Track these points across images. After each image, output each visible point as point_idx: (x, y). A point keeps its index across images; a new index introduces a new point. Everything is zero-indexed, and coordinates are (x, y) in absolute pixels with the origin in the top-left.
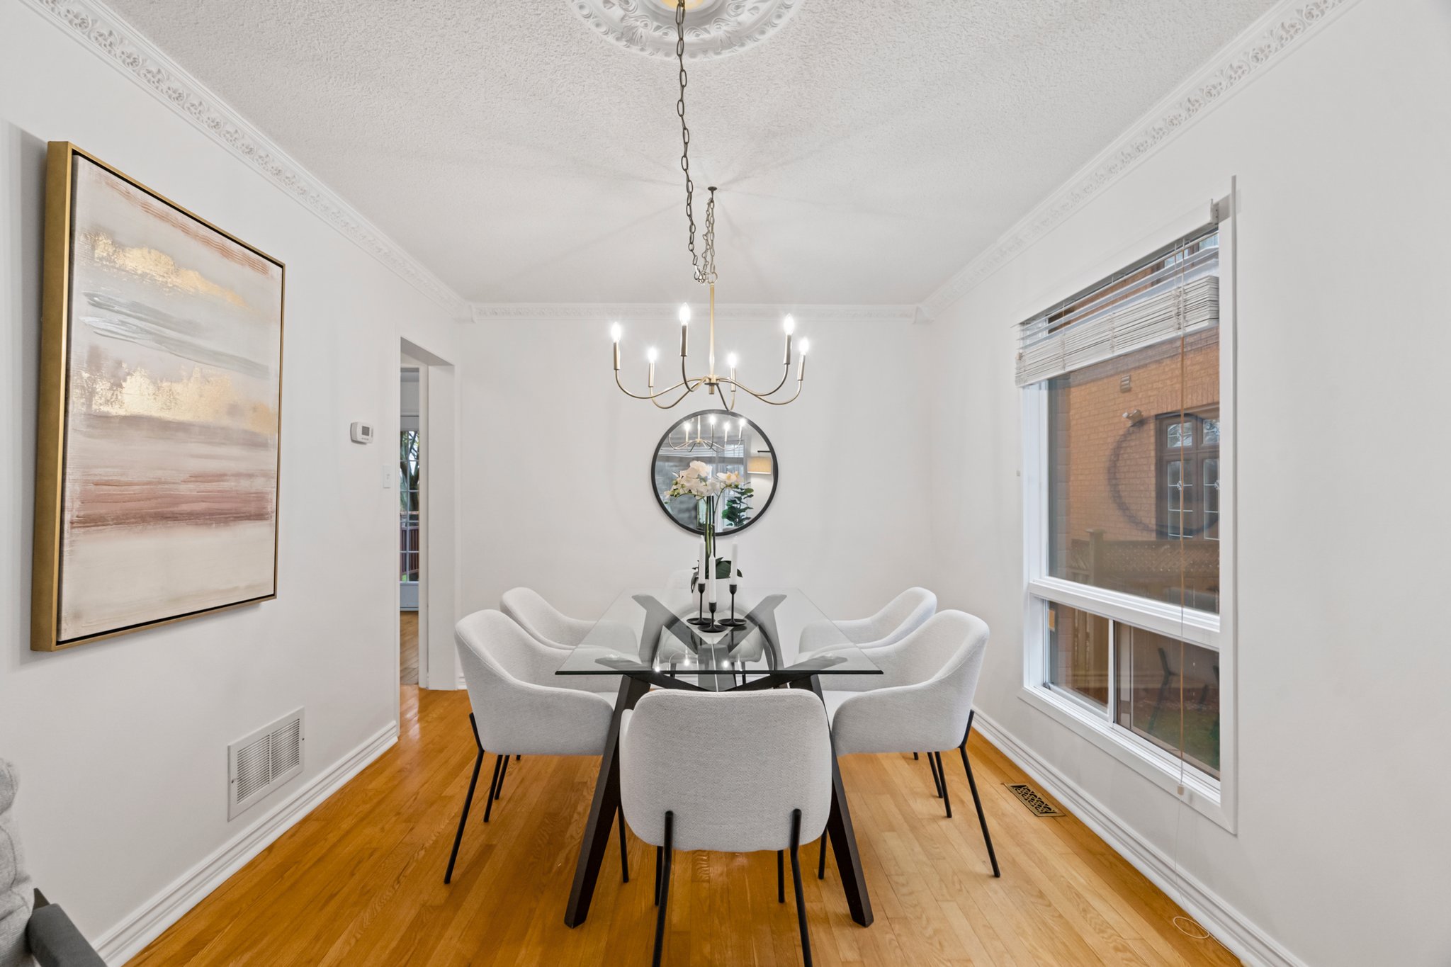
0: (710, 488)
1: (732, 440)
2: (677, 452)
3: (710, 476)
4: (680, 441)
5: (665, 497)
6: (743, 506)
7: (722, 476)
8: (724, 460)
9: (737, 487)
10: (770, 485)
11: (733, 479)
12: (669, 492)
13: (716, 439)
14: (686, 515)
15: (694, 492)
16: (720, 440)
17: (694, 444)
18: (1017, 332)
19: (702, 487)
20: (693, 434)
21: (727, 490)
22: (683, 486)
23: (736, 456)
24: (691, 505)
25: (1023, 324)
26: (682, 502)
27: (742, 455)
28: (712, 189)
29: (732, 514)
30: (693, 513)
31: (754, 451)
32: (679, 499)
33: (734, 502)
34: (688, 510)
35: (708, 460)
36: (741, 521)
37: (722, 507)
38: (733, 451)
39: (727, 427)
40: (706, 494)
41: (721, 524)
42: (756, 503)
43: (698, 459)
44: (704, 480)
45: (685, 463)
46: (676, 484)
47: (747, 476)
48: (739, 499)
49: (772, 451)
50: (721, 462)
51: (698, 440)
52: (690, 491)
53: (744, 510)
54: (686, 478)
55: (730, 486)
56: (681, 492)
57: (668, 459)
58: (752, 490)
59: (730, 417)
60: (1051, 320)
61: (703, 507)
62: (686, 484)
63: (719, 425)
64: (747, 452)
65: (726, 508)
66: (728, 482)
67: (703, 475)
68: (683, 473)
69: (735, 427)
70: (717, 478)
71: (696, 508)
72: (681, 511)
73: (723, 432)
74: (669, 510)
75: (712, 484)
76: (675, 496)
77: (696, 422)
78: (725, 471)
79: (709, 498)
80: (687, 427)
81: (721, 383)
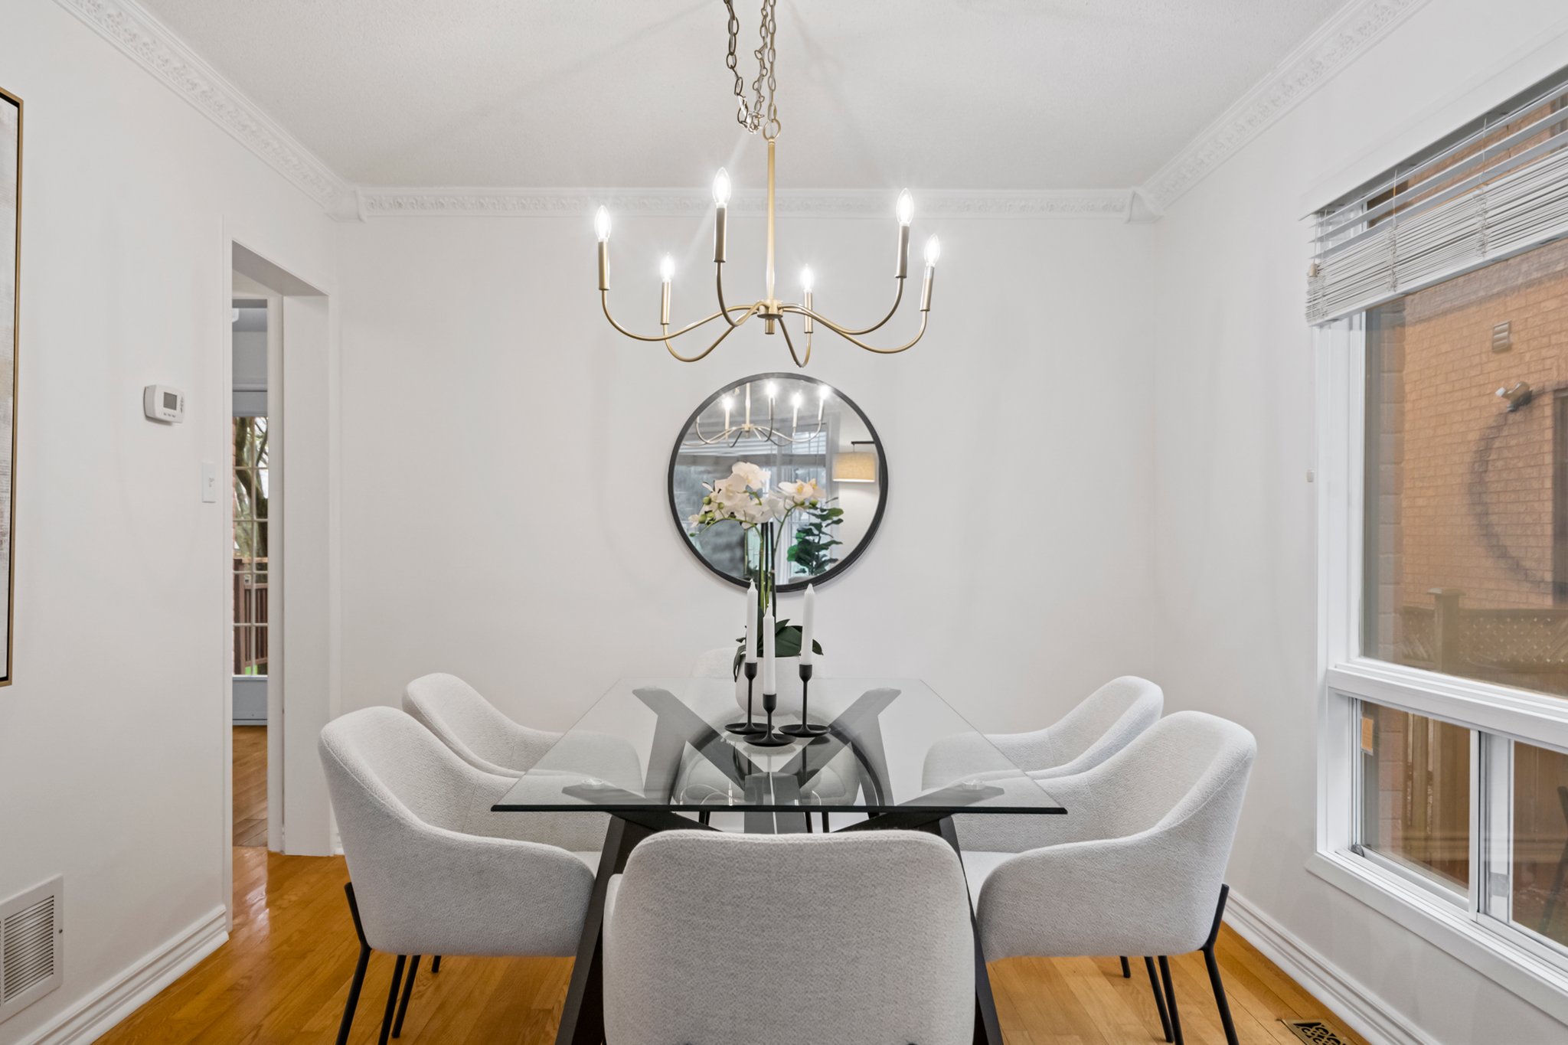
0: (766, 508)
1: (806, 425)
2: (711, 447)
3: (767, 489)
4: (714, 430)
5: (691, 524)
6: (824, 540)
7: (788, 488)
8: (791, 460)
9: (813, 506)
10: (873, 501)
11: (808, 492)
12: (698, 517)
13: (777, 424)
14: (726, 556)
15: (739, 516)
16: (784, 426)
17: (740, 434)
18: (1311, 228)
19: (752, 507)
20: (739, 415)
21: (796, 513)
22: (720, 506)
23: (813, 451)
24: (735, 538)
25: (1321, 212)
26: (718, 534)
27: (822, 451)
29: (805, 553)
30: (738, 552)
31: (845, 442)
32: (714, 528)
33: (809, 532)
34: (729, 547)
35: (764, 461)
36: (821, 565)
37: (787, 541)
38: (808, 443)
39: (797, 400)
40: (760, 520)
41: (786, 571)
42: (846, 535)
43: (746, 459)
44: (757, 494)
45: (723, 466)
46: (710, 502)
47: (832, 486)
48: (818, 527)
49: (877, 441)
50: (788, 462)
51: (747, 426)
52: (732, 515)
53: (826, 546)
54: (725, 493)
55: (802, 504)
56: (718, 516)
57: (695, 460)
58: (839, 512)
59: (803, 382)
60: (1371, 204)
61: (754, 541)
62: (726, 503)
63: (783, 398)
64: (832, 445)
65: (795, 542)
66: (799, 498)
67: (755, 487)
68: (720, 484)
69: (812, 401)
70: (779, 492)
71: (743, 543)
72: (717, 549)
73: (791, 410)
74: (698, 547)
75: (771, 502)
76: (707, 523)
77: (743, 394)
78: (792, 479)
79: (765, 526)
80: (728, 403)
81: (787, 318)
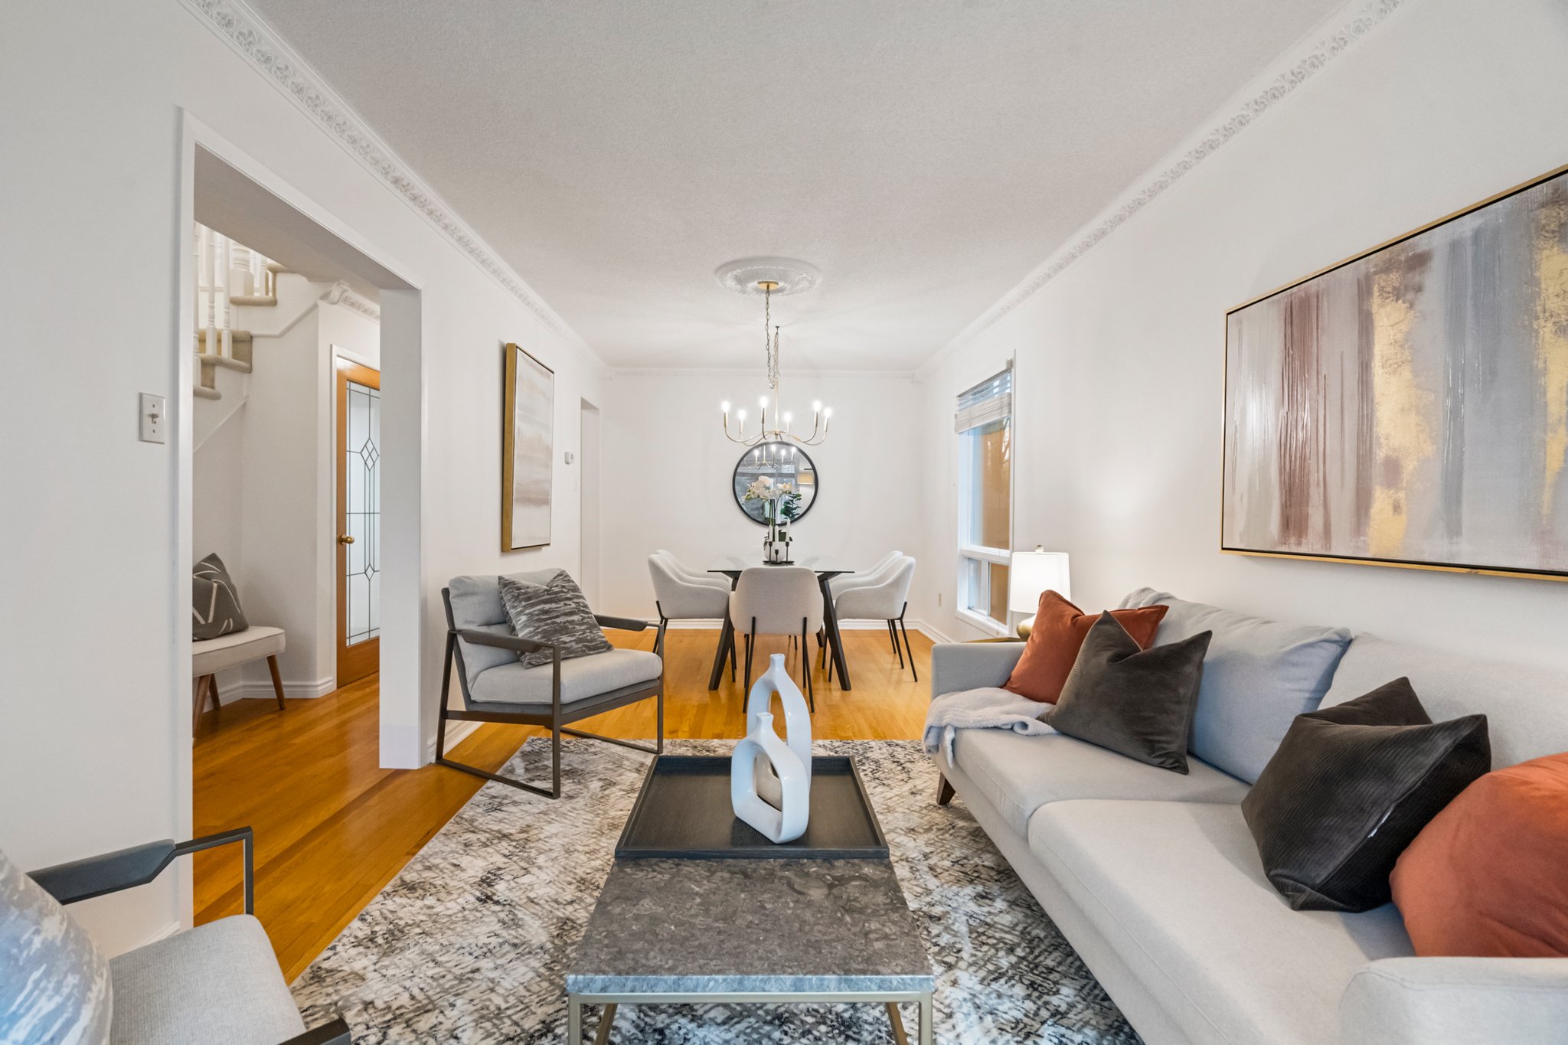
0: (772, 494)
1: (787, 462)
2: (750, 470)
3: (772, 486)
4: (751, 463)
5: (742, 500)
6: (794, 506)
7: (780, 486)
8: (781, 475)
9: (790, 493)
10: (813, 491)
11: (788, 487)
12: (745, 497)
13: (776, 461)
14: (756, 512)
15: (762, 497)
16: (779, 462)
17: (761, 465)
18: (955, 401)
19: (766, 493)
20: (761, 458)
21: (783, 496)
22: (754, 493)
23: (790, 472)
24: (760, 505)
25: (960, 396)
26: (753, 504)
27: (793, 472)
28: (777, 327)
29: (787, 511)
30: (761, 511)
31: (801, 469)
32: (751, 501)
33: (788, 503)
34: (757, 509)
35: (771, 475)
36: (793, 516)
37: (780, 507)
38: (788, 469)
39: (783, 453)
40: (769, 498)
41: (780, 518)
42: (803, 504)
43: (764, 474)
44: (768, 488)
45: (755, 477)
46: (749, 491)
47: (797, 486)
48: (792, 501)
49: (814, 468)
50: (780, 476)
51: (764, 462)
52: (759, 496)
53: (795, 509)
54: (756, 488)
55: (786, 492)
56: (753, 496)
57: (744, 474)
58: (800, 495)
59: (785, 446)
60: (975, 394)
61: (767, 507)
62: (756, 491)
63: (778, 451)
64: (797, 470)
65: (783, 507)
66: (785, 490)
67: (767, 485)
68: (753, 484)
69: (789, 453)
70: (777, 487)
71: (763, 507)
72: (752, 510)
73: (781, 456)
74: (745, 509)
75: (774, 491)
76: (748, 499)
77: (762, 450)
78: (782, 483)
79: (771, 500)
80: (756, 453)
81: (781, 434)
